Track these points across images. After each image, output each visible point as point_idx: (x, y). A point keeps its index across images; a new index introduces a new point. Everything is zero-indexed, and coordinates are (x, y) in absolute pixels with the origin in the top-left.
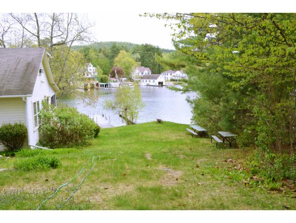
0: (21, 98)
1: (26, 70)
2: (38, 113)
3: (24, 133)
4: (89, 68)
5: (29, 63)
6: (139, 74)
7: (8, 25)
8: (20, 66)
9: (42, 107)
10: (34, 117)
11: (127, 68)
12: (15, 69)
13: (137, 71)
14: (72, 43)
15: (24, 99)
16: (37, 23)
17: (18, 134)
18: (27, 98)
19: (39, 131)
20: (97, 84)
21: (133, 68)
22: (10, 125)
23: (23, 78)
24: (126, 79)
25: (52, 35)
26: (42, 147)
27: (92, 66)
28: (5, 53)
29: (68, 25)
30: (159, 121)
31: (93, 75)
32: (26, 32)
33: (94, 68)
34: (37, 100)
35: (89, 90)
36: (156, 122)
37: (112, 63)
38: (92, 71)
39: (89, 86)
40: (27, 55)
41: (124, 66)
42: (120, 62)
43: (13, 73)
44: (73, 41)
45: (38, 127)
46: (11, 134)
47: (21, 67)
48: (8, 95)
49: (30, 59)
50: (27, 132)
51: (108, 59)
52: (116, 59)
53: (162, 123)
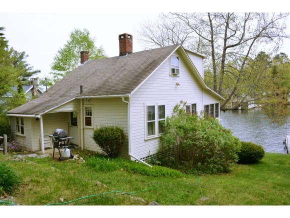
1: (146, 68)
2: (159, 120)
5: (154, 61)
10: (146, 124)
12: (138, 68)
15: (123, 99)
23: (137, 76)
34: (159, 105)
45: (156, 136)
49: (157, 58)
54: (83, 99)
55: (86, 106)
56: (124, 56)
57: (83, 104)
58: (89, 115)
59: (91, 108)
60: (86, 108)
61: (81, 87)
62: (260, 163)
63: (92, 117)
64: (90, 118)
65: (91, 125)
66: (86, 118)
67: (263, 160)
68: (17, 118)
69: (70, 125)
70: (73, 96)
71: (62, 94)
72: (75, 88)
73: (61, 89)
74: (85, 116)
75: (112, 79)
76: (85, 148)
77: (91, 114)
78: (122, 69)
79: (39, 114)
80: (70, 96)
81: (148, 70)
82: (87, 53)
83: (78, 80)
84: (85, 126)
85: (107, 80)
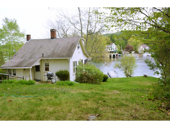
0: (67, 59)
1: (71, 47)
2: (75, 67)
3: (68, 75)
4: (113, 46)
5: (73, 44)
6: (142, 49)
7: (69, 27)
9: (79, 64)
10: (73, 69)
11: (135, 46)
12: (67, 46)
13: (141, 47)
15: (68, 60)
16: (81, 25)
17: (65, 74)
18: (70, 59)
19: (76, 75)
20: (117, 55)
21: (139, 45)
22: (62, 71)
23: (69, 50)
24: (134, 52)
25: (88, 30)
26: (76, 82)
27: (115, 45)
29: (96, 24)
30: (145, 76)
31: (115, 50)
32: (76, 29)
33: (116, 46)
34: (76, 61)
36: (143, 77)
37: (126, 43)
38: (115, 48)
39: (112, 56)
41: (133, 45)
42: (131, 42)
43: (66, 48)
45: (75, 73)
47: (69, 46)
49: (73, 42)
50: (69, 74)
51: (124, 41)
52: (129, 40)
53: (147, 77)
54: (44, 60)
56: (53, 39)
57: (44, 62)
58: (47, 66)
59: (48, 63)
60: (45, 63)
61: (43, 54)
62: (107, 81)
63: (49, 67)
65: (49, 71)
67: (107, 80)
68: (9, 69)
69: (35, 71)
70: (39, 58)
71: (29, 57)
72: (35, 54)
73: (25, 54)
74: (45, 67)
75: (56, 51)
76: (45, 81)
77: (48, 66)
78: (58, 46)
79: (30, 67)
80: (36, 58)
81: (73, 48)
82: (30, 35)
83: (34, 50)
84: (45, 71)
85: (53, 51)
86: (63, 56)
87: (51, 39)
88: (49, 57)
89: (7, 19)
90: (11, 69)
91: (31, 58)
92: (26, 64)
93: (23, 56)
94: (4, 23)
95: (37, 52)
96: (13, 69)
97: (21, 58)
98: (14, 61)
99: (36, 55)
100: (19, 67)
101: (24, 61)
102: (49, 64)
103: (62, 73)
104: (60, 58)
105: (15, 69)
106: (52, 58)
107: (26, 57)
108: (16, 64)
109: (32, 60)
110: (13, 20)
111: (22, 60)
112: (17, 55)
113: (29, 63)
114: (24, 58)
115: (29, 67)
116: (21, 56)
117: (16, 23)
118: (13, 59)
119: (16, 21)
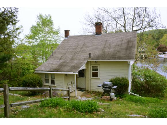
0: (127, 62)
1: (128, 45)
2: (132, 72)
5: (129, 41)
8: (123, 42)
12: (121, 44)
14: (144, 29)
15: (129, 63)
16: (125, 19)
17: (125, 84)
23: (127, 49)
25: (133, 25)
28: (114, 36)
29: (143, 18)
35: (144, 59)
40: (127, 36)
42: (164, 42)
43: (120, 47)
44: (145, 28)
45: (131, 81)
46: (121, 84)
47: (125, 43)
48: (119, 59)
49: (129, 38)
54: (91, 61)
55: (93, 65)
57: (91, 64)
58: (95, 70)
59: (98, 66)
61: (90, 54)
64: (97, 72)
65: (97, 77)
66: (93, 72)
68: (45, 74)
70: (85, 59)
71: (70, 57)
72: (78, 54)
73: (65, 54)
74: (92, 71)
75: (107, 50)
76: (91, 90)
77: (97, 70)
78: (108, 43)
79: (76, 72)
80: (80, 59)
81: (132, 46)
82: (69, 31)
83: (75, 49)
84: (92, 77)
85: (103, 50)
86: (119, 58)
87: (96, 34)
88: (98, 58)
89: (41, 15)
90: (48, 74)
91: (73, 59)
92: (69, 68)
93: (62, 56)
94: (38, 20)
95: (80, 51)
96: (51, 74)
97: (60, 59)
98: (52, 63)
99: (80, 55)
100: (59, 72)
101: (64, 62)
102: (99, 68)
103: (121, 82)
104: (115, 59)
105: (54, 74)
106: (103, 60)
107: (66, 57)
108: (54, 67)
109: (75, 62)
110: (47, 15)
111: (62, 61)
112: (55, 55)
113: (72, 67)
114: (64, 58)
115: (74, 72)
116: (60, 56)
117: (50, 19)
118: (49, 60)
119: (50, 17)
